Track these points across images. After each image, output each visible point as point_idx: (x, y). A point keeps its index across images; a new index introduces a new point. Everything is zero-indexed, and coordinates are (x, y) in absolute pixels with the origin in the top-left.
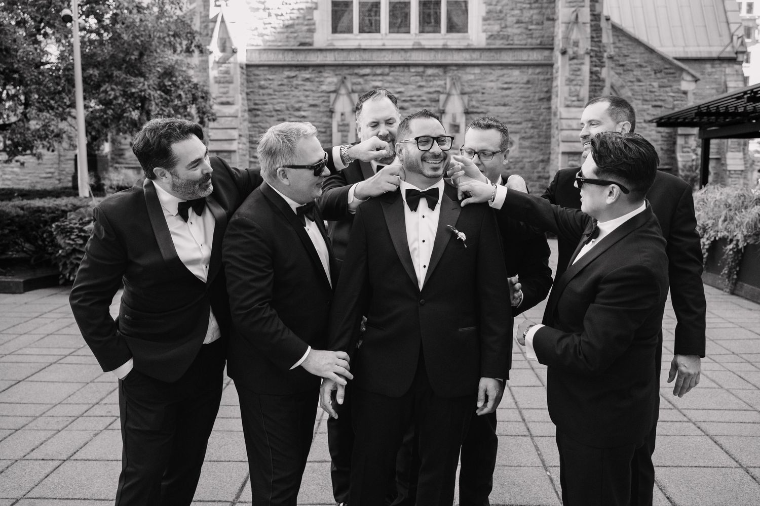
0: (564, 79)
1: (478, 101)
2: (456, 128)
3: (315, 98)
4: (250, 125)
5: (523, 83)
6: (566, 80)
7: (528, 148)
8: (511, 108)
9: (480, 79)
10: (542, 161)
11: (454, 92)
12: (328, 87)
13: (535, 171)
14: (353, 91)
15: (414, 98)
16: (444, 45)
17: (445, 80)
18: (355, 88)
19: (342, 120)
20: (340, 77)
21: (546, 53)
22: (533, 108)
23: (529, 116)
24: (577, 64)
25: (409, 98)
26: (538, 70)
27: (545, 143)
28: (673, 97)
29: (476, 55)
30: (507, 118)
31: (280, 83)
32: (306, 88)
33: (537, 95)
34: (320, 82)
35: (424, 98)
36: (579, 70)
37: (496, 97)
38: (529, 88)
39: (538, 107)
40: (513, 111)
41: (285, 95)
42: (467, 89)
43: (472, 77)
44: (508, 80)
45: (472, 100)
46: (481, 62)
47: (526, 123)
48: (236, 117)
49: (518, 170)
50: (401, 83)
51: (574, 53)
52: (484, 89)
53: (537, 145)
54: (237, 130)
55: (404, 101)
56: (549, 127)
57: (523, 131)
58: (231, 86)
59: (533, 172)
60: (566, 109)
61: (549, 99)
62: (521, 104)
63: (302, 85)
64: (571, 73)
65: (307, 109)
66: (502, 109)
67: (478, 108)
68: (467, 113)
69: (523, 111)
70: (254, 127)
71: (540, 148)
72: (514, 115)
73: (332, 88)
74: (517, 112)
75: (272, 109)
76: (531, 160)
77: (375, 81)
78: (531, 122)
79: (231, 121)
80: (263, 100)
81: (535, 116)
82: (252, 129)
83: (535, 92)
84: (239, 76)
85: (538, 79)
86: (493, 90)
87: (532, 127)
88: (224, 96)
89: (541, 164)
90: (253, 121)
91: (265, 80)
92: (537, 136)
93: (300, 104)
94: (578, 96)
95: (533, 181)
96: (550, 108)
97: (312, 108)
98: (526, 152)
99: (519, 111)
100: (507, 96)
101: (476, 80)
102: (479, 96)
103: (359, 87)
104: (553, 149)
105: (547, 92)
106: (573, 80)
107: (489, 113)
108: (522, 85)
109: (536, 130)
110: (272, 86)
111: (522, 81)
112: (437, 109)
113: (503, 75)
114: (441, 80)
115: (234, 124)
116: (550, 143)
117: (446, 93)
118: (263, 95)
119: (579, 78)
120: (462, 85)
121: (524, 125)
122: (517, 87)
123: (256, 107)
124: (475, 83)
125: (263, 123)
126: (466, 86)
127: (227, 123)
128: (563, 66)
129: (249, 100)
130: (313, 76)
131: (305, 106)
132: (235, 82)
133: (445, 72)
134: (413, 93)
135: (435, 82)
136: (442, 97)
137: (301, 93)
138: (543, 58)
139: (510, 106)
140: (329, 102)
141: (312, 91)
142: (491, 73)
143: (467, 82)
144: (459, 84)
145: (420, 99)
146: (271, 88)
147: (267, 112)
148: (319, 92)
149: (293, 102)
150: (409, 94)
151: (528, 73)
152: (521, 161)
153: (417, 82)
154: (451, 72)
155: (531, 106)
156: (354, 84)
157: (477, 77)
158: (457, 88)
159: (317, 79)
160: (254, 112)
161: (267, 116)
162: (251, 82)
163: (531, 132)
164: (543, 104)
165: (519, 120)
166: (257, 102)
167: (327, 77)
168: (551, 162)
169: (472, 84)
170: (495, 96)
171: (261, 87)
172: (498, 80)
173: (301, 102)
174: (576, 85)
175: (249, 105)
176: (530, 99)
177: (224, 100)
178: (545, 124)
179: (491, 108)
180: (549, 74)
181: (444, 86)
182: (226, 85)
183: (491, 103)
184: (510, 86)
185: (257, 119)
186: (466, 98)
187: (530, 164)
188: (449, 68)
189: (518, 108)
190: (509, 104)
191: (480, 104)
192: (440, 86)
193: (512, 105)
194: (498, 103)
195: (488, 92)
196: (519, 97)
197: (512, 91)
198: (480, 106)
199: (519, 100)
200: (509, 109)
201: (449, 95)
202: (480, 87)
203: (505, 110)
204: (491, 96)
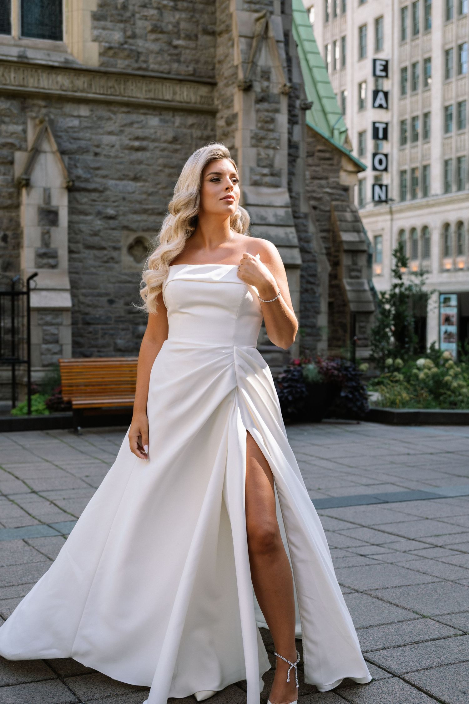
0: (248, 135)
1: (87, 168)
2: (51, 216)
5: (165, 142)
6: (252, 138)
8: (147, 184)
9: (90, 128)
11: (46, 147)
16: (19, 57)
17: (25, 123)
21: (204, 91)
24: (268, 111)
26: (191, 120)
28: (330, 194)
29: (81, 82)
30: (140, 202)
36: (273, 120)
37: (121, 163)
38: (176, 151)
40: (151, 190)
42: (68, 146)
43: (76, 122)
44: (140, 133)
45: (76, 166)
46: (91, 95)
51: (263, 90)
52: (98, 146)
60: (252, 188)
64: (259, 125)
66: (131, 186)
67: (87, 180)
68: (71, 189)
72: (151, 198)
74: (157, 192)
85: (192, 136)
86: (113, 150)
94: (271, 166)
99: (161, 191)
100: (140, 163)
101: (82, 129)
102: (89, 157)
106: (263, 138)
107: (108, 193)
108: (164, 145)
111: (163, 138)
112: (9, 178)
113: (131, 124)
114: (17, 124)
117: (25, 149)
119: (271, 135)
122: (156, 147)
124: (81, 135)
128: (247, 112)
133: (23, 109)
135: (3, 127)
136: (19, 156)
138: (199, 99)
139: (145, 181)
142: (109, 119)
143: (66, 131)
151: (174, 123)
154: (36, 109)
157: (86, 124)
158: (52, 139)
169: (75, 135)
172: (122, 132)
174: (267, 147)
179: (111, 183)
180: (209, 128)
181: (22, 135)
183: (111, 173)
184: (144, 143)
186: (66, 158)
188: (30, 102)
189: (159, 186)
190: (144, 178)
191: (90, 173)
192: (14, 136)
193: (150, 180)
194: (124, 175)
195: (104, 153)
196: (159, 165)
197: (148, 154)
198: (92, 177)
199: (160, 171)
200: (143, 186)
201: (36, 152)
202: (89, 143)
203: (136, 187)
204: (111, 160)
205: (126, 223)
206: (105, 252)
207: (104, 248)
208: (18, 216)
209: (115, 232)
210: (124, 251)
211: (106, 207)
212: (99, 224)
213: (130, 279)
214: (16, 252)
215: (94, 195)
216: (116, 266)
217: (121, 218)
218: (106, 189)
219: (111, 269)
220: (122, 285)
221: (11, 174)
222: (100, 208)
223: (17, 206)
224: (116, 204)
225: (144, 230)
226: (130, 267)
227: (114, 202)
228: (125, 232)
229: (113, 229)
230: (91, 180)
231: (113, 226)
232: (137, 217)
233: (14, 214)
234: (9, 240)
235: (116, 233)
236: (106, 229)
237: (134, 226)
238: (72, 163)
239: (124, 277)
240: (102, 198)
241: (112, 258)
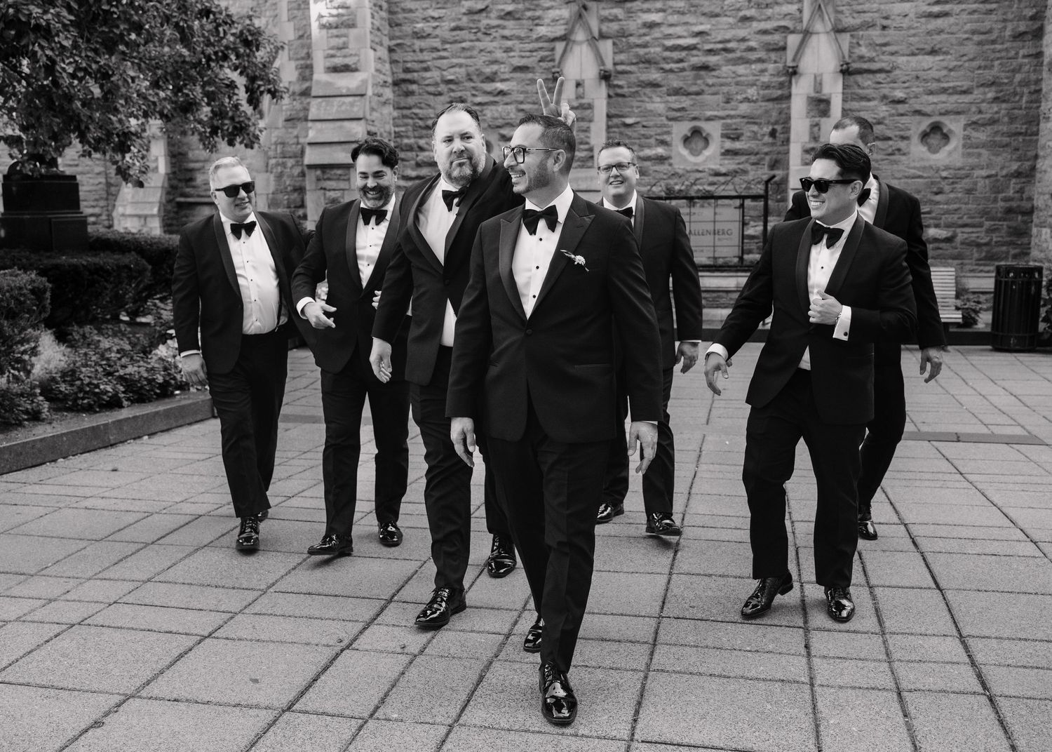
1: (872, 45)
2: (822, 106)
3: (523, 54)
4: (395, 114)
7: (984, 146)
8: (949, 57)
10: (1018, 174)
11: (818, 26)
12: (550, 29)
13: (1001, 196)
14: (603, 36)
15: (730, 45)
18: (604, 28)
19: (578, 97)
20: (574, 7)
22: (998, 55)
23: (988, 75)
25: (720, 46)
27: (1025, 134)
30: (938, 80)
31: (453, 24)
32: (507, 33)
33: (1010, 26)
34: (532, 19)
35: (753, 44)
37: (914, 35)
38: (990, 12)
39: (1012, 53)
40: (953, 64)
41: (463, 49)
42: (848, 21)
45: (858, 45)
47: (981, 89)
48: (362, 95)
49: (960, 195)
50: (704, 14)
52: (886, 18)
53: (1006, 140)
54: (362, 122)
55: (710, 51)
56: (1034, 97)
57: (974, 109)
58: (353, 32)
59: (995, 200)
61: (1038, 34)
62: (970, 49)
63: (498, 26)
65: (507, 76)
66: (928, 61)
67: (871, 60)
68: (846, 72)
69: (975, 64)
70: (404, 117)
71: (1014, 144)
72: (952, 73)
73: (560, 30)
74: (961, 66)
75: (438, 79)
76: (993, 172)
77: (649, 11)
78: (993, 88)
79: (352, 105)
80: (422, 62)
81: (1003, 75)
82: (400, 122)
83: (1005, 21)
84: (368, 13)
86: (907, 20)
87: (996, 99)
88: (339, 53)
89: (1014, 181)
90: (402, 105)
91: (425, 19)
92: (1006, 119)
93: (495, 67)
95: (993, 219)
96: (1039, 55)
97: (518, 75)
98: (979, 155)
99: (967, 64)
100: (940, 32)
102: (875, 33)
103: (615, 26)
104: (1043, 147)
105: (1033, 18)
107: (897, 72)
109: (1004, 105)
110: (438, 32)
112: (780, 66)
114: (790, 3)
115: (357, 111)
116: (1037, 133)
117: (801, 32)
118: (421, 51)
120: (837, 12)
121: (977, 94)
122: (963, 10)
123: (409, 76)
124: (867, 6)
125: (421, 108)
126: (847, 13)
127: (343, 108)
129: (393, 62)
130: (520, 6)
131: (504, 69)
132: (359, 22)
134: (728, 36)
135: (777, 9)
136: (793, 40)
137: (495, 44)
139: (946, 53)
140: (553, 60)
141: (519, 38)
144: (830, 9)
145: (743, 46)
146: (436, 36)
147: (427, 85)
148: (532, 42)
149: (480, 61)
150: (719, 38)
152: (967, 176)
153: (739, 10)
155: (994, 51)
156: (604, 20)
158: (826, 18)
159: (529, 14)
160: (404, 87)
161: (430, 93)
162: (397, 25)
163: (991, 110)
164: (1023, 47)
165: (966, 84)
166: (409, 65)
167: (548, 9)
168: (1038, 175)
169: (859, 8)
170: (912, 32)
171: (418, 35)
173: (495, 62)
175: (393, 73)
176: (993, 36)
177: (338, 61)
178: (1026, 90)
179: (901, 60)
181: (797, 14)
182: (343, 31)
183: (901, 48)
185: (411, 101)
186: (846, 39)
187: (987, 181)
189: (965, 58)
190: (944, 49)
191: (876, 51)
192: (788, 17)
193: (951, 52)
194: (918, 49)
195: (895, 25)
196: (966, 32)
197: (951, 20)
198: (878, 55)
199: (967, 39)
200: (943, 60)
201: (807, 33)
202: (876, 15)
203: (933, 62)
204: (903, 32)
205: (918, 107)
206: (891, 143)
207: (889, 139)
208: (789, 108)
209: (905, 117)
210: (915, 139)
211: (893, 89)
212: (883, 110)
213: (921, 173)
214: (786, 148)
215: (880, 77)
216: (903, 158)
217: (912, 101)
218: (894, 68)
219: (896, 162)
220: (909, 181)
221: (783, 60)
222: (886, 91)
223: (789, 97)
224: (906, 85)
225: (941, 114)
226: (922, 159)
227: (904, 82)
228: (918, 118)
229: (902, 115)
230: (876, 59)
231: (901, 111)
232: (932, 99)
233: (784, 106)
234: (777, 135)
235: (904, 120)
236: (892, 115)
237: (928, 109)
238: (855, 41)
239: (912, 171)
240: (888, 80)
241: (899, 150)
